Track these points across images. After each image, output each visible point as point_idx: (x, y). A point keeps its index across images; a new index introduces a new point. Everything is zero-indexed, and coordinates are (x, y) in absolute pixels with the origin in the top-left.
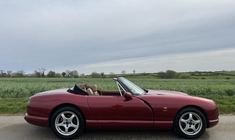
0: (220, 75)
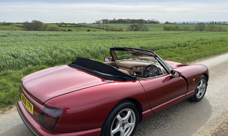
0: (82, 27)
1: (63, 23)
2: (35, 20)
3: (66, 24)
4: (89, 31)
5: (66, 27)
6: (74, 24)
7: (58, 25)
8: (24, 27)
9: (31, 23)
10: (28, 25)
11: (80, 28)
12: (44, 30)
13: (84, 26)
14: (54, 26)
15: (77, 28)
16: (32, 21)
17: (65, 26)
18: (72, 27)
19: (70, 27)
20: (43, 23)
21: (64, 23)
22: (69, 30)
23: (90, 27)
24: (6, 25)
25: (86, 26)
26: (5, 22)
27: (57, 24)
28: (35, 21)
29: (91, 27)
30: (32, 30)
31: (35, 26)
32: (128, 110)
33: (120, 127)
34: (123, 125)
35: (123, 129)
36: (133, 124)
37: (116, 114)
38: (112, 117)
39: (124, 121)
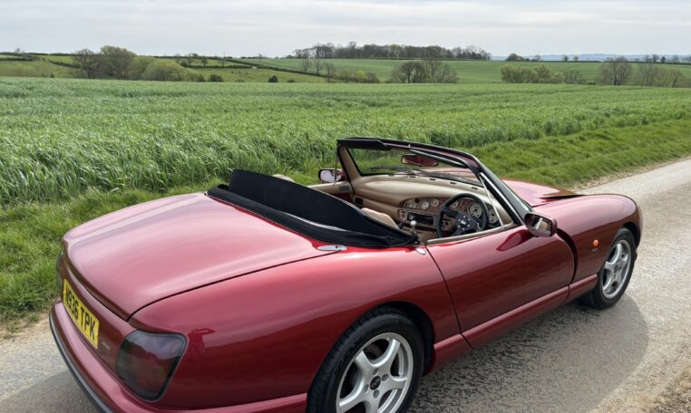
0: (254, 68)
1: (196, 57)
2: (111, 45)
3: (204, 59)
4: (273, 80)
5: (205, 67)
6: (230, 59)
7: (180, 62)
8: (76, 66)
9: (98, 56)
10: (88, 60)
11: (249, 71)
12: (138, 78)
13: (260, 67)
14: (168, 65)
15: (238, 70)
16: (103, 50)
17: (203, 65)
18: (223, 67)
19: (216, 67)
20: (134, 56)
21: (200, 54)
22: (214, 79)
23: (276, 69)
24: (24, 60)
25: (265, 65)
26: (19, 50)
27: (177, 58)
28: (110, 49)
29: (280, 70)
30: (101, 77)
31: (111, 64)
32: (391, 339)
33: (365, 388)
34: (374, 384)
35: (376, 394)
36: (404, 379)
37: (354, 351)
38: (342, 359)
39: (376, 370)
